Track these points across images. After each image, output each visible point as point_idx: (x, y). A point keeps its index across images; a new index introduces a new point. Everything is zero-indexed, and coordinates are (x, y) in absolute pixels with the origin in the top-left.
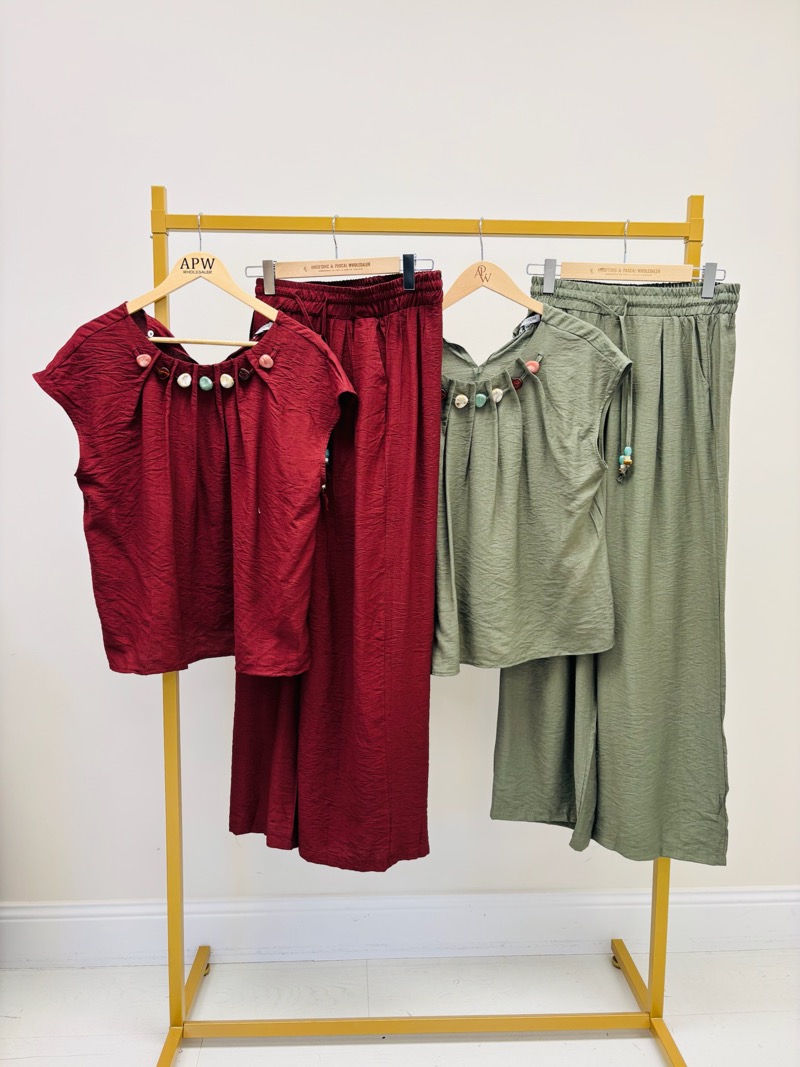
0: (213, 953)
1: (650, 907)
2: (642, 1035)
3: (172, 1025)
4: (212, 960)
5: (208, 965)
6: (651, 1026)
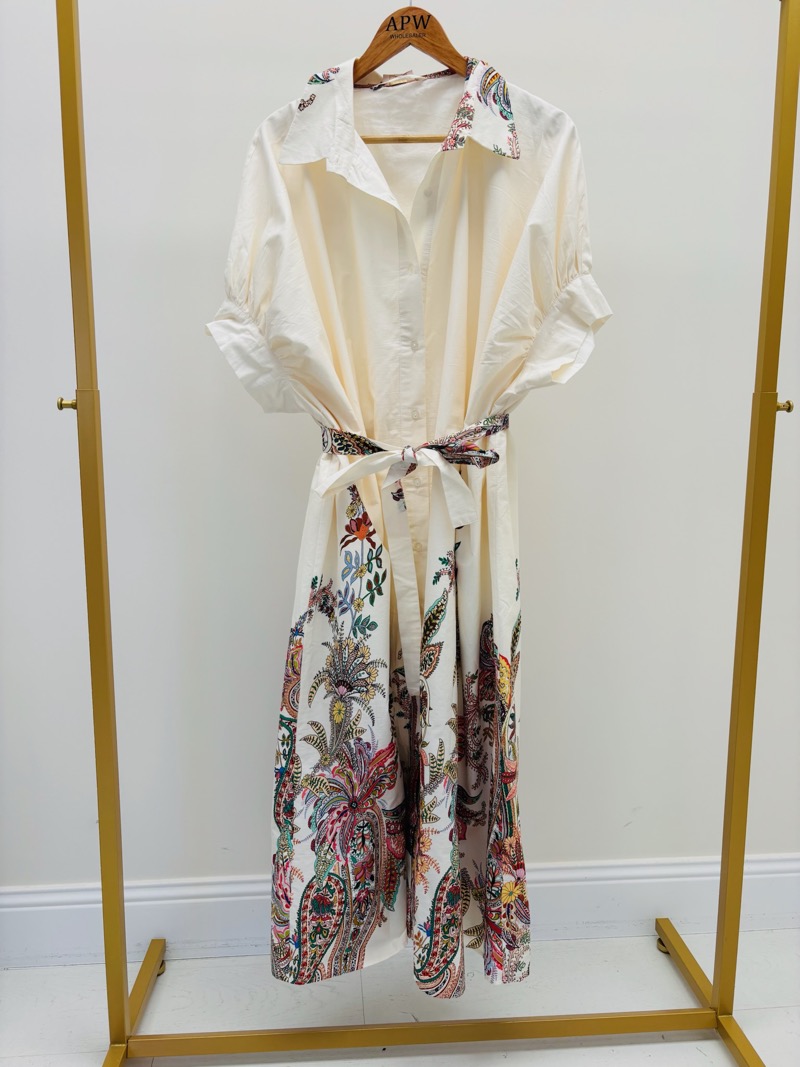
0: (170, 947)
1: (719, 878)
2: (706, 1038)
3: (114, 1041)
4: (169, 955)
5: (163, 963)
6: (719, 1026)
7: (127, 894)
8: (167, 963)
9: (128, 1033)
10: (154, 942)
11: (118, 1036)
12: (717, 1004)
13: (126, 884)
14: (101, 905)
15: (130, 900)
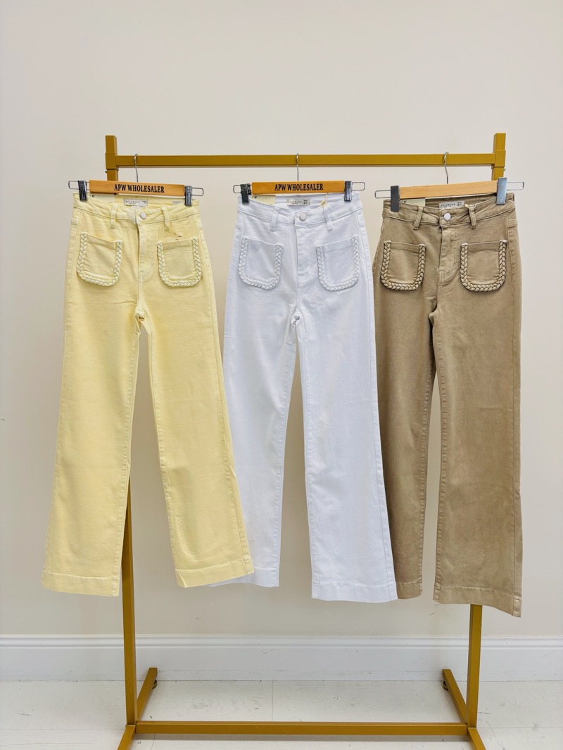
0: (160, 673)
2: (461, 739)
3: (128, 724)
4: (160, 677)
5: (156, 681)
6: (468, 733)
7: (137, 642)
8: (158, 683)
9: (136, 719)
10: (150, 669)
11: (131, 721)
12: (467, 721)
13: (137, 636)
14: (123, 647)
15: (139, 645)
